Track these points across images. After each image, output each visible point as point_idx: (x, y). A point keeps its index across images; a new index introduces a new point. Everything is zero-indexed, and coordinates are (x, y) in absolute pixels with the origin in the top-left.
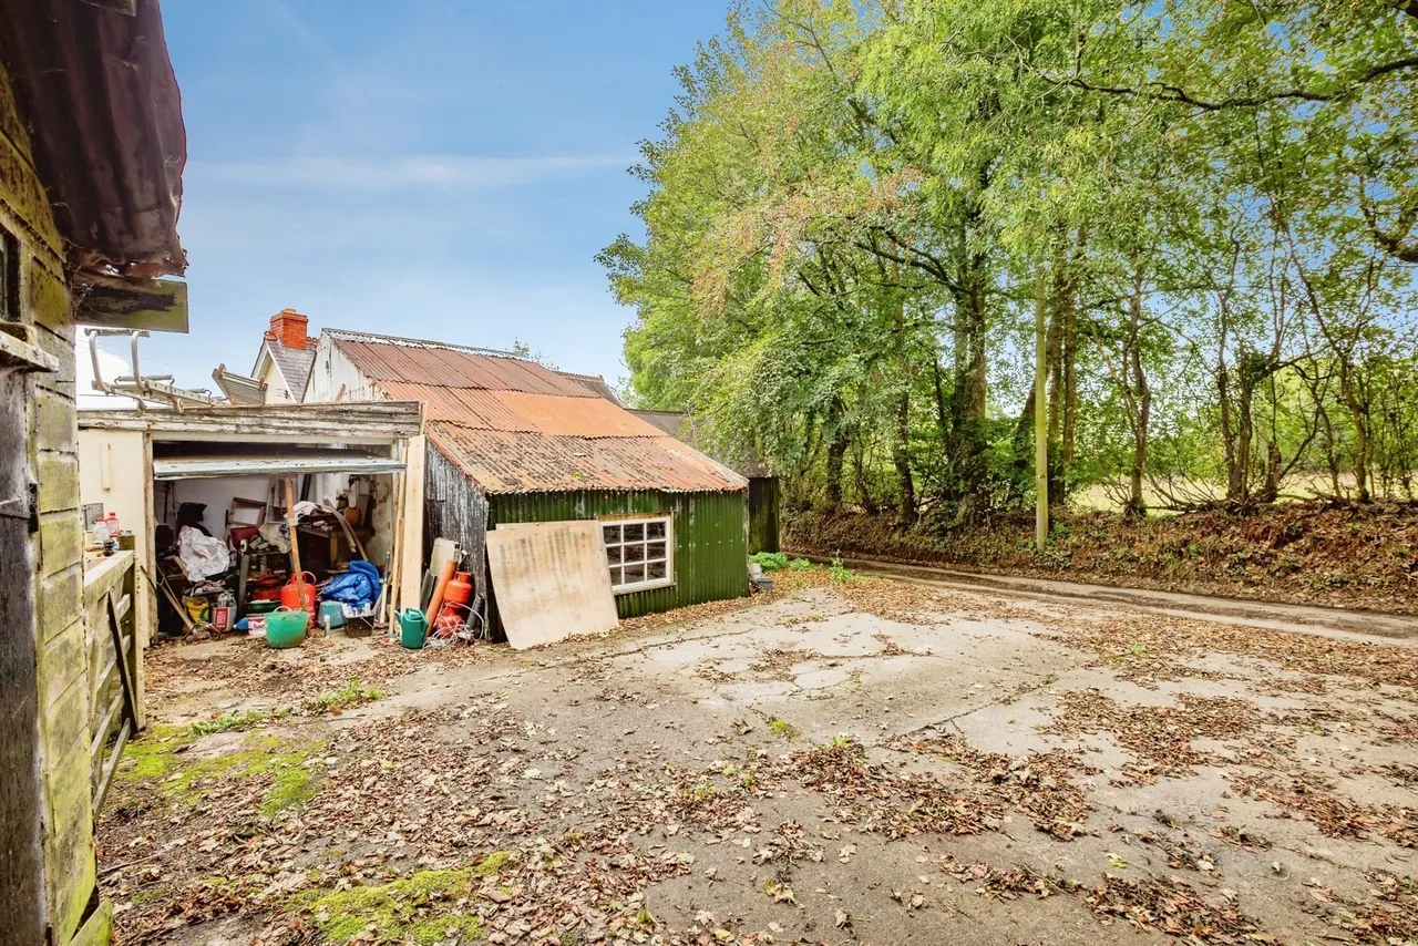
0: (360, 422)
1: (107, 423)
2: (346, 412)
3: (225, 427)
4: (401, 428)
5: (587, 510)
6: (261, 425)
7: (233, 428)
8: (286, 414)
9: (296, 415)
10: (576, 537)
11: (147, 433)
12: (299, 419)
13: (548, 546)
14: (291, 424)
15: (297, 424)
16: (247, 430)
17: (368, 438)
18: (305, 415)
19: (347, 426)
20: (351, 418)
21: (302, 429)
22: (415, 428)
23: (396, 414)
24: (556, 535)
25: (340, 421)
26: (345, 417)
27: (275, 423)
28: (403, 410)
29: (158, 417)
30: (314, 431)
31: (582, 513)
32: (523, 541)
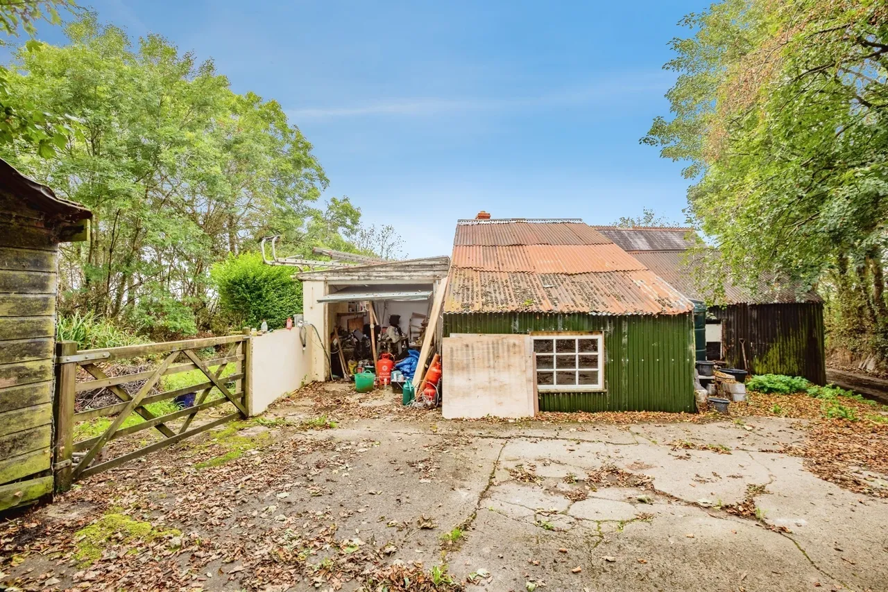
0: (415, 271)
1: (312, 278)
2: (408, 266)
3: (354, 277)
4: (436, 273)
5: (520, 327)
6: (368, 276)
7: (357, 278)
8: (379, 269)
9: (384, 269)
10: (508, 346)
11: (326, 281)
12: (385, 271)
13: (486, 351)
14: (382, 274)
15: (384, 274)
16: (363, 278)
17: (420, 280)
18: (388, 269)
19: (408, 274)
20: (410, 269)
21: (386, 277)
22: (445, 273)
23: (434, 265)
24: (493, 343)
25: (405, 271)
26: (407, 269)
27: (375, 274)
28: (438, 263)
29: (329, 274)
30: (392, 277)
31: (517, 328)
32: (467, 346)
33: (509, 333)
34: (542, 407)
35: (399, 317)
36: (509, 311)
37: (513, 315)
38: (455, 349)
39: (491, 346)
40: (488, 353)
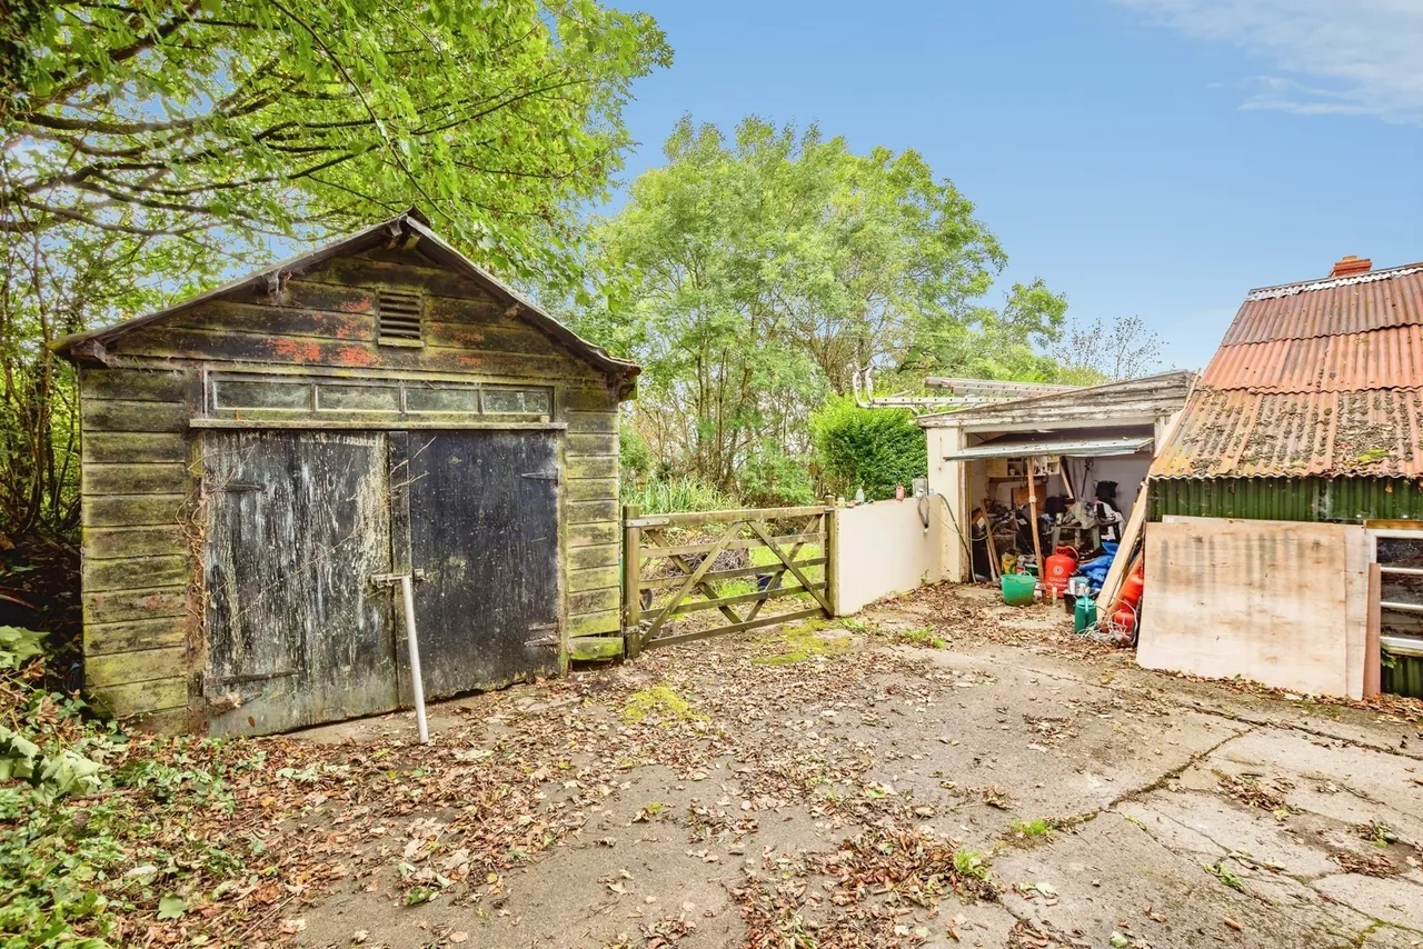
0: (1116, 403)
1: (940, 423)
2: (1102, 394)
3: (1005, 420)
4: (1161, 404)
6: (1029, 415)
7: (1010, 420)
8: (1049, 403)
9: (1057, 403)
10: (1301, 548)
11: (961, 428)
12: (1059, 407)
14: (1053, 412)
15: (1057, 411)
16: (1019, 420)
17: (1128, 419)
18: (1064, 402)
19: (1103, 408)
20: (1107, 400)
21: (1061, 416)
22: (1179, 403)
23: (1156, 389)
25: (1096, 404)
26: (1100, 399)
27: (1040, 412)
28: (1165, 384)
29: (965, 416)
30: (1072, 416)
31: (1327, 511)
32: (1199, 540)
33: (1306, 520)
34: (1388, 683)
35: (1115, 485)
36: (1305, 473)
37: (1317, 482)
38: (1171, 544)
39: (1255, 544)
40: (1249, 556)
